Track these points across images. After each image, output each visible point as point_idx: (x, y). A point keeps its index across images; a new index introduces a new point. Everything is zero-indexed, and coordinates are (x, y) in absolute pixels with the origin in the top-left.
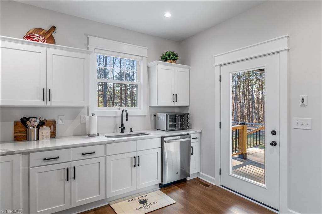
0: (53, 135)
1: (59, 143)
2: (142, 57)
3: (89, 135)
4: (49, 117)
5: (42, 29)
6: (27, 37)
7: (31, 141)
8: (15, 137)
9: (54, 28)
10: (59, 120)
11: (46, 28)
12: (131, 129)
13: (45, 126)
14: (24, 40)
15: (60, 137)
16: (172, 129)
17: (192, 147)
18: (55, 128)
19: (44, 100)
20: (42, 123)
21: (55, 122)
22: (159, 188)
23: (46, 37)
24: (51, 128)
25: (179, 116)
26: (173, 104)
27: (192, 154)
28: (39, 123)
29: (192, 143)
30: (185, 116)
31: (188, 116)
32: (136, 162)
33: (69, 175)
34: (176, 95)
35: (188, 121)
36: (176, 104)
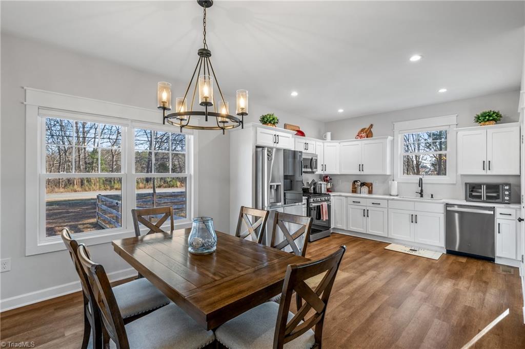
0: (370, 192)
2: (450, 125)
4: (368, 181)
5: (365, 129)
6: (358, 136)
7: (357, 193)
8: (352, 191)
9: (372, 126)
10: (374, 183)
11: (367, 126)
12: (432, 195)
13: (365, 186)
14: (356, 139)
15: (376, 193)
16: (474, 200)
17: (499, 224)
18: (372, 188)
19: (360, 170)
20: (363, 184)
21: (372, 184)
22: (445, 253)
23: (367, 133)
24: (369, 187)
25: (485, 186)
26: (484, 173)
27: (499, 232)
28: (361, 184)
29: (499, 219)
30: (501, 187)
31: (507, 188)
32: (414, 219)
33: (366, 213)
34: (489, 162)
35: (507, 193)
36: (489, 173)
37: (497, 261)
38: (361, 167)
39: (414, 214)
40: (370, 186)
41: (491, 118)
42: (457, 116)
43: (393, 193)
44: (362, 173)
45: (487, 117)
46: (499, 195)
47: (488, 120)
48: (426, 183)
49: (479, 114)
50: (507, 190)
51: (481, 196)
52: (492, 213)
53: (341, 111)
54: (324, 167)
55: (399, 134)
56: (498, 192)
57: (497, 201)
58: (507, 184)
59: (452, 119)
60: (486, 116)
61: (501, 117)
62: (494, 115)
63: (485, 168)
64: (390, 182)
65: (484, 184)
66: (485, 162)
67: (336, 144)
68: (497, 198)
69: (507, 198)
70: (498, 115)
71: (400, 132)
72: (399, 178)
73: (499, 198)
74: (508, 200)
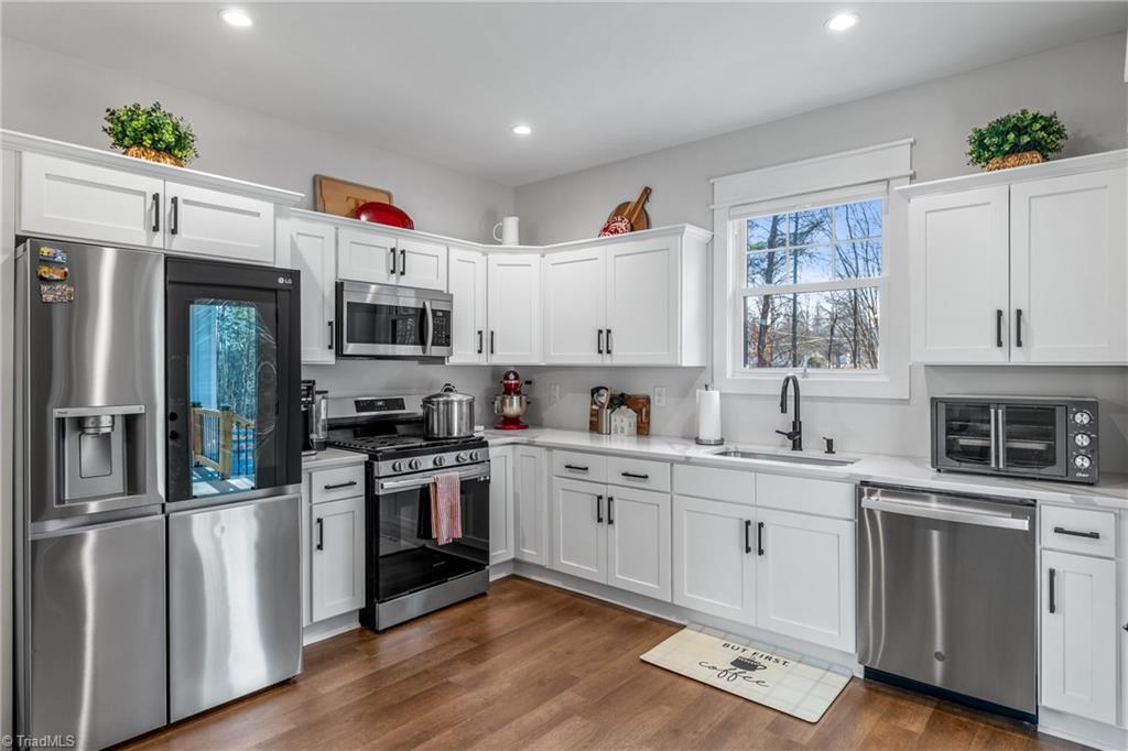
0: (643, 429)
1: (656, 448)
3: (698, 442)
4: (636, 388)
5: (628, 203)
6: (605, 230)
7: (602, 433)
8: (592, 424)
9: (647, 192)
10: (656, 397)
11: (633, 196)
12: (830, 443)
13: (624, 408)
14: (601, 238)
15: (658, 436)
16: (965, 467)
17: (1052, 573)
18: (648, 413)
19: (600, 352)
20: (619, 401)
21: (648, 400)
22: (861, 676)
23: (633, 217)
24: (639, 412)
25: (1000, 411)
26: (998, 357)
27: (1052, 609)
28: (612, 400)
29: (1051, 554)
30: (1060, 413)
31: (1082, 418)
32: (753, 538)
33: (604, 512)
34: (1019, 313)
35: (1082, 440)
36: (1019, 357)
37: (1047, 726)
38: (604, 341)
39: (755, 519)
40: (639, 406)
41: (1026, 139)
42: (912, 145)
43: (704, 435)
44: (607, 360)
45: (1011, 136)
46: (1052, 449)
47: (1016, 149)
48: (812, 399)
49: (984, 126)
50: (1082, 429)
51: (987, 449)
52: (1023, 524)
53: (523, 130)
54: (487, 341)
55: (731, 218)
56: (1048, 435)
57: (1048, 471)
58: (1081, 406)
59: (897, 157)
60: (1008, 133)
61: (1060, 133)
62: (1038, 126)
63: (1004, 339)
64: (698, 391)
65: (998, 404)
66: (1005, 317)
67: (531, 257)
68: (1046, 458)
69: (1082, 462)
70: (1049, 125)
71: (735, 212)
72: (729, 375)
73: (1053, 462)
74: (1086, 471)
